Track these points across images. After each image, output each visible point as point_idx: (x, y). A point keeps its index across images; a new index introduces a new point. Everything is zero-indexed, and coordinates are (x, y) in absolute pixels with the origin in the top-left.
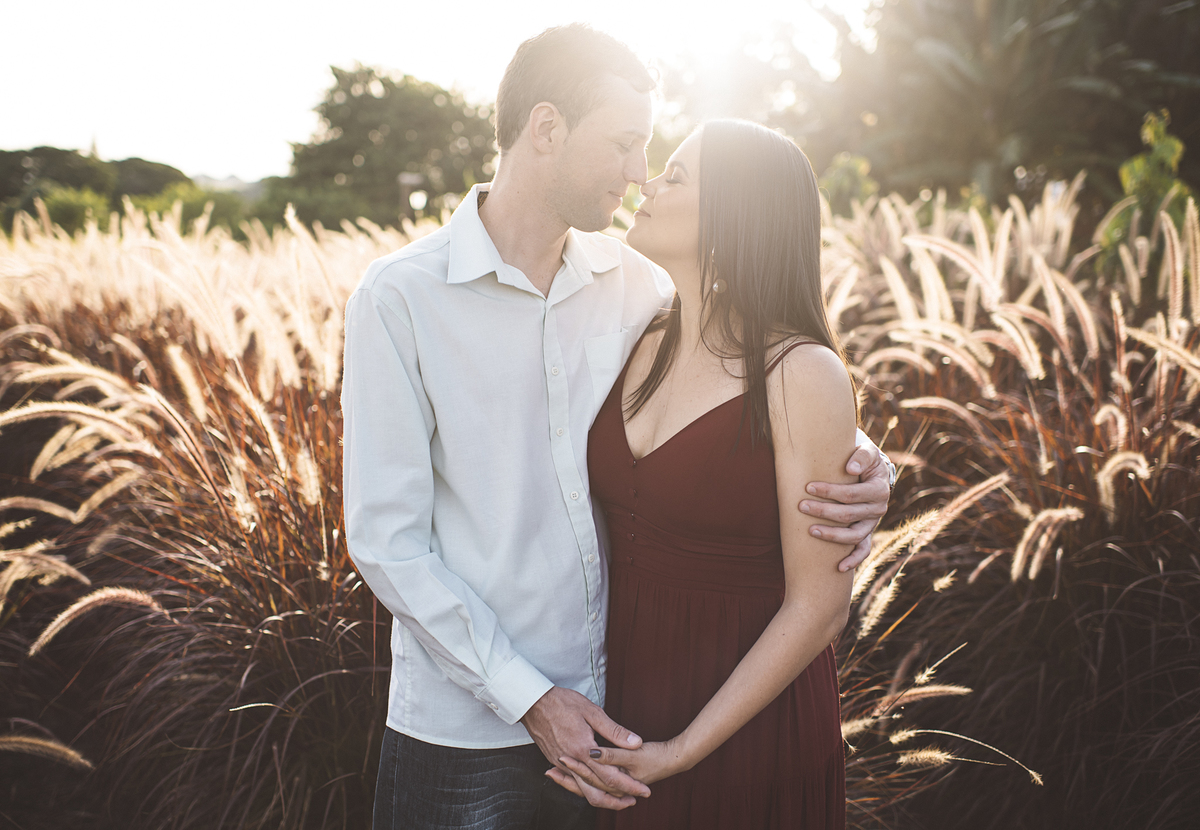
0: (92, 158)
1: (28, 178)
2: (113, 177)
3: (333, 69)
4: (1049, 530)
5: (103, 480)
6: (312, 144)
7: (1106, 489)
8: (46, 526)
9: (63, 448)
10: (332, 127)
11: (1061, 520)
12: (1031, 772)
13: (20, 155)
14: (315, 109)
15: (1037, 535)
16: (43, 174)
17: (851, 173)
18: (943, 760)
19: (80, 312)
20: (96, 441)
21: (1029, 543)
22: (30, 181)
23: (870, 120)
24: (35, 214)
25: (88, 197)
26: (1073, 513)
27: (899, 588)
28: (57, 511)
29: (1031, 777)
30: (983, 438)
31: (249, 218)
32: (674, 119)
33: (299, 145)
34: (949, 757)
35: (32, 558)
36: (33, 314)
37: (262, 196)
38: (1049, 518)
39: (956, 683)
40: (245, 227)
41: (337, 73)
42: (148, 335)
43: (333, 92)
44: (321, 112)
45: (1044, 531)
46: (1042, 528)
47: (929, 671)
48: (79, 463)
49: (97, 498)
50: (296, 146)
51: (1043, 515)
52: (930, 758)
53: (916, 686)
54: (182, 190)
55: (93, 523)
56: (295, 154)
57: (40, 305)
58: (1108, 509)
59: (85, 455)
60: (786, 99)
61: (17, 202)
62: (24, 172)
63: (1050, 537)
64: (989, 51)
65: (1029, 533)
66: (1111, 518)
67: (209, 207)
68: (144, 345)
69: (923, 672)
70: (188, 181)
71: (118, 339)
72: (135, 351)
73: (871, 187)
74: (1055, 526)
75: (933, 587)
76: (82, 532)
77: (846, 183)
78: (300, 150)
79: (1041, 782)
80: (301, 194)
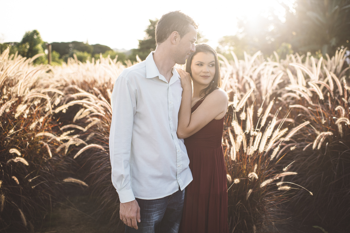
0: (87, 44)
1: (71, 49)
2: (92, 49)
3: (150, 20)
4: (323, 137)
5: (90, 122)
6: (144, 40)
7: (340, 127)
8: (77, 131)
9: (81, 114)
10: (149, 36)
11: (326, 135)
12: (310, 192)
13: (68, 43)
14: (145, 31)
15: (320, 138)
16: (74, 48)
17: (286, 48)
18: (288, 189)
19: (85, 82)
20: (89, 113)
21: (318, 140)
22: (71, 50)
23: (294, 33)
24: (73, 58)
25: (86, 54)
26: (330, 133)
27: (280, 148)
28: (80, 128)
29: (310, 193)
30: (310, 115)
31: (127, 60)
32: (241, 33)
33: (141, 40)
34: (290, 188)
35: (74, 139)
36: (73, 83)
37: (131, 54)
38: (324, 134)
39: (294, 171)
40: (126, 62)
41: (151, 22)
42: (102, 88)
43: (150, 26)
44: (147, 32)
45: (322, 137)
46: (321, 136)
47: (286, 168)
48: (85, 118)
49: (90, 125)
50: (140, 41)
51: (322, 133)
52: (285, 188)
53: (284, 172)
54: (110, 52)
55: (89, 132)
56: (140, 43)
57: (75, 81)
58: (341, 133)
59: (87, 116)
60: (272, 28)
61: (67, 56)
62: (69, 48)
63: (323, 139)
64: (328, 14)
65: (318, 138)
66: (342, 135)
67: (117, 56)
68: (100, 90)
69: (285, 168)
70: (112, 50)
71: (94, 88)
72: (99, 92)
73: (292, 52)
74: (325, 136)
75: (290, 149)
76: (86, 133)
77: (285, 50)
78: (141, 42)
79: (312, 195)
80: (141, 53)
